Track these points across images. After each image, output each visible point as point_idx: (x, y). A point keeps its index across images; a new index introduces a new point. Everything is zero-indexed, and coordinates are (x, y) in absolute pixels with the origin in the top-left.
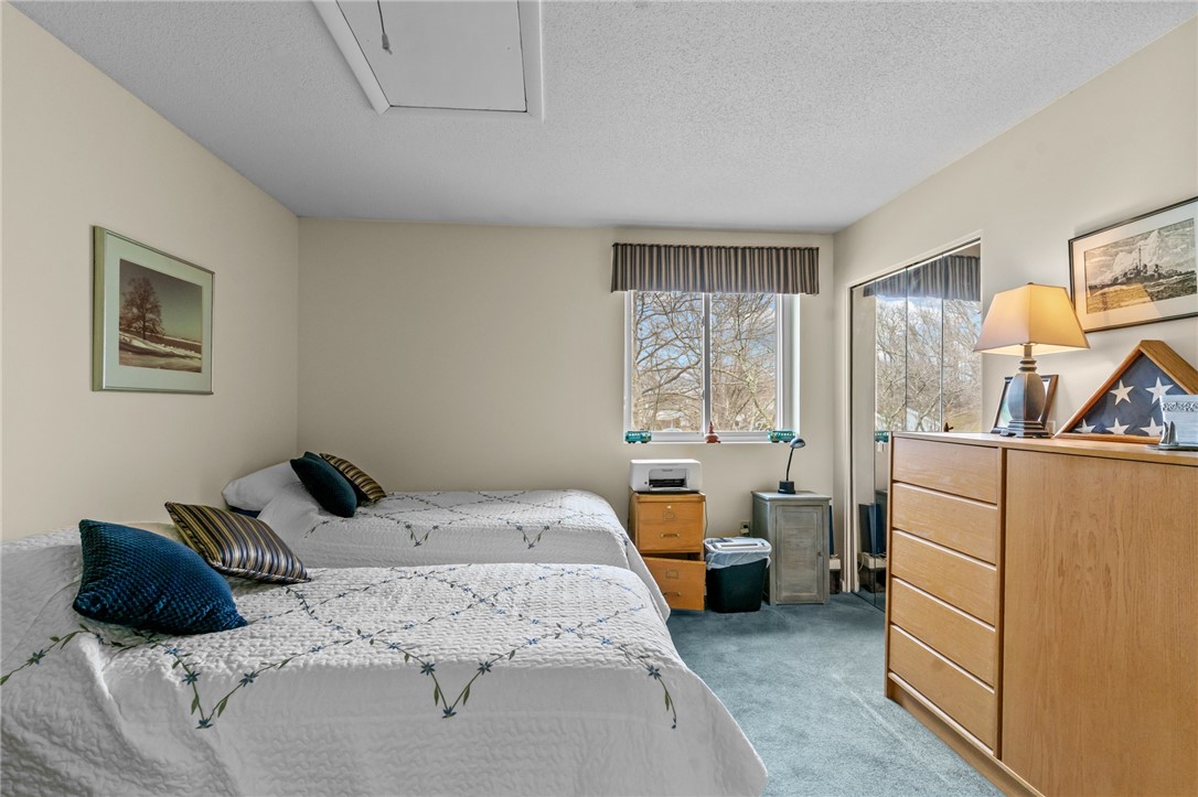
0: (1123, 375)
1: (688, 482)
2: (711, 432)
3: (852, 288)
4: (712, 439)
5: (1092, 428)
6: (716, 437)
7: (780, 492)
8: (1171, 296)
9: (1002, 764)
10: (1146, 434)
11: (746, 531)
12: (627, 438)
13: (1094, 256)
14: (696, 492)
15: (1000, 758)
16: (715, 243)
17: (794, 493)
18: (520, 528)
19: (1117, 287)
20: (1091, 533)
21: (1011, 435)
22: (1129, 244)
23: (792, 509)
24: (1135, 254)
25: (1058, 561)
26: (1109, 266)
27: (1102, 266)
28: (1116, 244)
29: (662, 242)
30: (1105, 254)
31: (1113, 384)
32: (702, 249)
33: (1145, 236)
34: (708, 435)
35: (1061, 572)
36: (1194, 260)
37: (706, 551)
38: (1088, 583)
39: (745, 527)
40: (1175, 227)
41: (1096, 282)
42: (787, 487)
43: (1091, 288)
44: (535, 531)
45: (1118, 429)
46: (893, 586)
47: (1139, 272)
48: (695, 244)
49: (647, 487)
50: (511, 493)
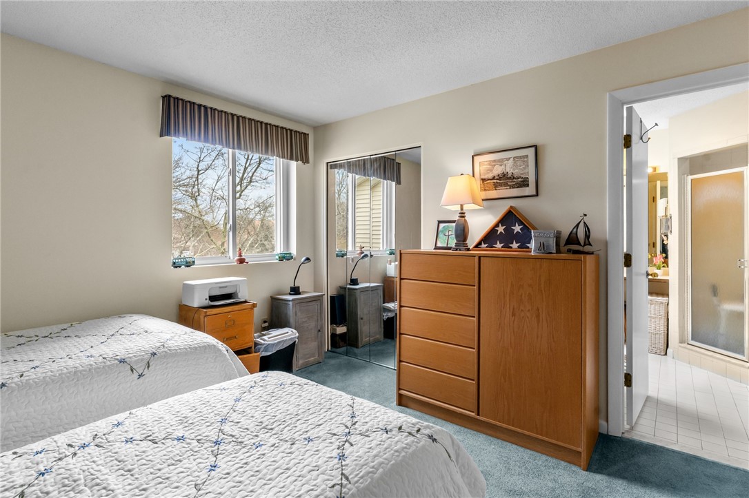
0: (502, 221)
1: (239, 295)
2: (240, 255)
3: (328, 163)
4: (242, 261)
5: (486, 245)
6: (244, 259)
7: (290, 294)
8: (518, 187)
9: (481, 418)
10: (511, 248)
11: (266, 324)
12: (174, 263)
13: (484, 165)
14: (246, 302)
15: (478, 415)
16: (248, 115)
17: (300, 294)
18: (122, 361)
19: (495, 181)
20: (529, 294)
21: (457, 250)
22: (501, 162)
23: (305, 304)
24: (503, 167)
25: (512, 310)
26: (491, 170)
27: (488, 170)
28: (495, 161)
29: (209, 104)
30: (490, 164)
31: (497, 225)
32: (238, 117)
33: (508, 159)
34: (237, 258)
35: (513, 315)
36: (528, 173)
37: (256, 344)
38: (528, 317)
39: (265, 322)
40: (520, 157)
41: (485, 177)
42: (295, 290)
43: (482, 179)
44: (142, 360)
45: (499, 245)
46: (402, 339)
47: (504, 175)
48: (234, 113)
49: (208, 303)
50: (55, 329)
